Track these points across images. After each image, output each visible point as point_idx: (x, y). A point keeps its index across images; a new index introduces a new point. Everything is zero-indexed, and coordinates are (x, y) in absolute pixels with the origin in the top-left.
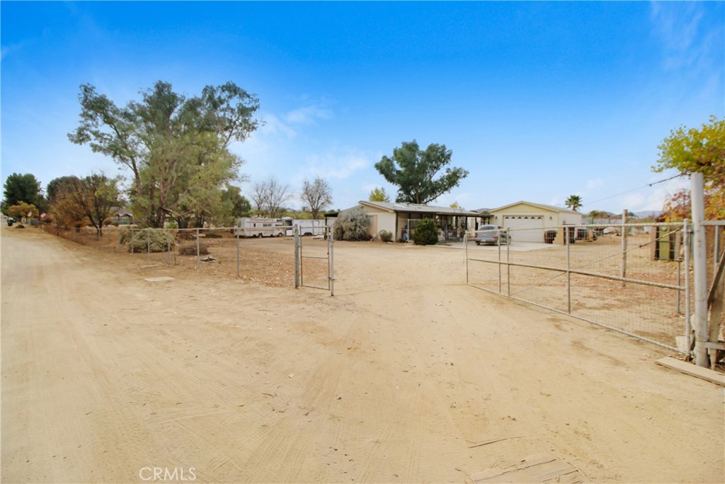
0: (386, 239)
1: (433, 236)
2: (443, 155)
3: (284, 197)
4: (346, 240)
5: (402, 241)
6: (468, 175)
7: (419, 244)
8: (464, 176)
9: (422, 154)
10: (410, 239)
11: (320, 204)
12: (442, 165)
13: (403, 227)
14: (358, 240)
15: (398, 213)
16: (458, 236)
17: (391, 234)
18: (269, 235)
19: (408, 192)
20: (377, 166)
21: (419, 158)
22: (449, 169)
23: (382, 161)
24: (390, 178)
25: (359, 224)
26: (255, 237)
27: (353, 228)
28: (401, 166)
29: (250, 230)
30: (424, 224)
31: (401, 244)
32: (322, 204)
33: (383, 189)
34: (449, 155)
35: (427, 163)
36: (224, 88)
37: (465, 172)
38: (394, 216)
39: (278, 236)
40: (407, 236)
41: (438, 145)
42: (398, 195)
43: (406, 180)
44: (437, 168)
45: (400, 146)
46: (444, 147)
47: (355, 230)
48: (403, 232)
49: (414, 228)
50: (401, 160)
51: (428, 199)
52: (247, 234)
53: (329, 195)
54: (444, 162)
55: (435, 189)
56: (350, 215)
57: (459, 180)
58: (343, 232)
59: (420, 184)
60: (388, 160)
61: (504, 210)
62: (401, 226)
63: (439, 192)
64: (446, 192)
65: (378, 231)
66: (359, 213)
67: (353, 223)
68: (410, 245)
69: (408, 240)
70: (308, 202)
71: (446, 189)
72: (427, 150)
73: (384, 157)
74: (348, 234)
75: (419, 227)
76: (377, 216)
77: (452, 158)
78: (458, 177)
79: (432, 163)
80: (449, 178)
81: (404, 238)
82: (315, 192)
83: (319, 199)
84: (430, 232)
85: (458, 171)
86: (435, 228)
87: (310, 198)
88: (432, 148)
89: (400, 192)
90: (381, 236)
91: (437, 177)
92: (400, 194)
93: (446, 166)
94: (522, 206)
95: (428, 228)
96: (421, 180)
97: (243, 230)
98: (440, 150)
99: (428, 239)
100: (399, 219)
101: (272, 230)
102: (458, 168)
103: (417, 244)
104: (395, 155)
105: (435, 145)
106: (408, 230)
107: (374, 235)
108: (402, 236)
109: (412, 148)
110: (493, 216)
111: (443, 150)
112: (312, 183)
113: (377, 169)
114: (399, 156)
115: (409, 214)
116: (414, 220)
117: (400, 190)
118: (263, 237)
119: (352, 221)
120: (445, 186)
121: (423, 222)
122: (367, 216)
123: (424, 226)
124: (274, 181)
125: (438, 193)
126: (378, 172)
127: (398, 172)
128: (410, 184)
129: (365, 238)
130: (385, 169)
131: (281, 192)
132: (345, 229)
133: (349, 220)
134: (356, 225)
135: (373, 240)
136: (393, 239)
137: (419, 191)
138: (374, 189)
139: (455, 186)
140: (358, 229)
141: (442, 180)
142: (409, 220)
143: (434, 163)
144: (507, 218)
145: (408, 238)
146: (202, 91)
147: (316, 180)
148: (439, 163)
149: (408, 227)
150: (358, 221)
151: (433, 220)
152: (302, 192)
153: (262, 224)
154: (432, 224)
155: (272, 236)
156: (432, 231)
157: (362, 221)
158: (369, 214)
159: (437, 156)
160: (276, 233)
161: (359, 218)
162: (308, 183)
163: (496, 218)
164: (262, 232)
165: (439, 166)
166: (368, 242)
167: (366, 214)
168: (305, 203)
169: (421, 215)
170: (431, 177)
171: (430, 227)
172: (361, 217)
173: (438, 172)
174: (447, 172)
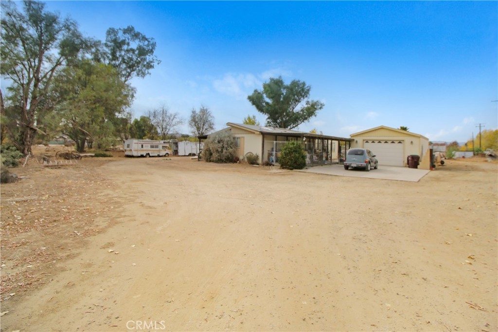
0: (252, 161)
1: (301, 160)
2: (303, 90)
3: (174, 123)
4: (213, 161)
5: (268, 164)
6: (324, 107)
7: (285, 168)
8: (321, 108)
9: (286, 88)
10: (276, 162)
11: (204, 130)
12: (302, 99)
13: (270, 149)
14: (225, 162)
15: (264, 135)
16: (324, 159)
17: (257, 156)
18: (157, 155)
19: (275, 120)
20: (250, 98)
21: (284, 92)
22: (308, 102)
23: (254, 94)
24: (260, 109)
25: (226, 146)
26: (142, 156)
27: (220, 150)
28: (269, 97)
29: (137, 150)
30: (291, 146)
31: (267, 167)
32: (206, 129)
33: (254, 117)
34: (308, 90)
35: (290, 96)
36: (126, 31)
37: (321, 104)
38: (260, 138)
39: (165, 156)
40: (274, 158)
41: (299, 81)
42: (266, 122)
43: (273, 109)
44: (298, 101)
45: (268, 82)
46: (304, 84)
47: (222, 151)
48: (270, 155)
49: (280, 150)
50: (269, 92)
51: (292, 126)
52: (135, 154)
53: (212, 122)
54: (303, 96)
55: (296, 119)
56: (217, 136)
57: (317, 111)
58: (211, 154)
59: (285, 114)
60: (259, 93)
61: (364, 135)
62: (268, 148)
63: (300, 120)
64: (306, 121)
65: (245, 153)
66: (227, 135)
67: (220, 145)
68: (275, 170)
69: (274, 163)
70: (195, 128)
71: (306, 119)
72: (291, 85)
73: (256, 91)
74: (215, 156)
75: (285, 149)
76: (244, 137)
77: (310, 92)
78: (316, 109)
79: (294, 96)
80: (308, 109)
81: (271, 160)
82: (200, 120)
83: (204, 125)
84: (297, 155)
85: (316, 103)
86: (303, 151)
87: (196, 124)
88: (295, 84)
89: (268, 120)
90: (247, 158)
91: (298, 108)
92: (268, 122)
93: (306, 99)
94: (382, 130)
95: (295, 151)
96: (286, 110)
97: (131, 150)
98: (301, 86)
99: (295, 162)
100: (265, 141)
101: (159, 151)
102: (315, 101)
103: (283, 168)
104: (265, 88)
105: (297, 82)
106: (274, 153)
107: (241, 158)
108: (269, 159)
109: (278, 83)
110: (353, 140)
111: (304, 86)
112: (198, 111)
113: (250, 101)
114: (268, 88)
115: (276, 136)
116: (280, 142)
117: (269, 118)
118: (150, 157)
119: (219, 142)
120: (305, 115)
121: (291, 144)
122: (234, 138)
123: (291, 149)
124: (165, 108)
125: (299, 122)
126: (250, 103)
127: (267, 103)
128: (277, 113)
129: (232, 159)
130: (256, 100)
131: (172, 118)
132: (212, 151)
133: (216, 141)
134: (223, 147)
135: (240, 163)
136: (260, 161)
137: (284, 119)
138: (247, 117)
139: (313, 116)
140: (225, 151)
141: (302, 110)
142: (275, 142)
143: (296, 96)
144: (367, 142)
145: (274, 161)
146: (106, 32)
147: (201, 109)
148: (300, 97)
149: (275, 149)
150: (225, 143)
151: (300, 142)
152: (190, 119)
153: (149, 145)
154: (299, 147)
155: (159, 156)
156: (299, 153)
157: (229, 143)
158: (237, 136)
159: (298, 91)
160: (163, 153)
161: (226, 139)
162: (195, 112)
163: (357, 142)
164: (150, 152)
165: (300, 99)
166: (235, 164)
167: (233, 136)
168: (193, 129)
169: (287, 136)
170: (293, 108)
171: (297, 150)
172: (228, 139)
173: (299, 104)
174: (307, 104)
